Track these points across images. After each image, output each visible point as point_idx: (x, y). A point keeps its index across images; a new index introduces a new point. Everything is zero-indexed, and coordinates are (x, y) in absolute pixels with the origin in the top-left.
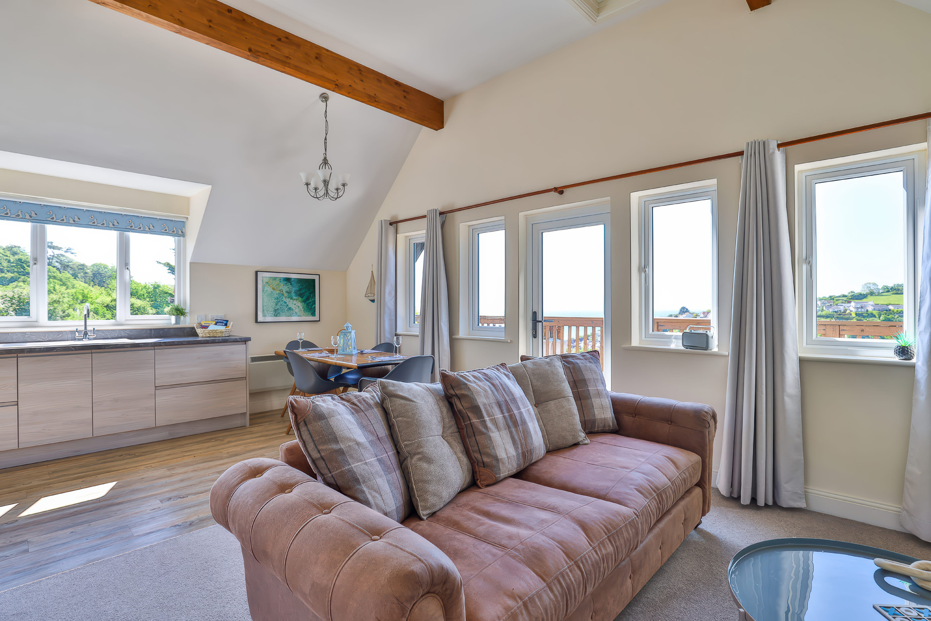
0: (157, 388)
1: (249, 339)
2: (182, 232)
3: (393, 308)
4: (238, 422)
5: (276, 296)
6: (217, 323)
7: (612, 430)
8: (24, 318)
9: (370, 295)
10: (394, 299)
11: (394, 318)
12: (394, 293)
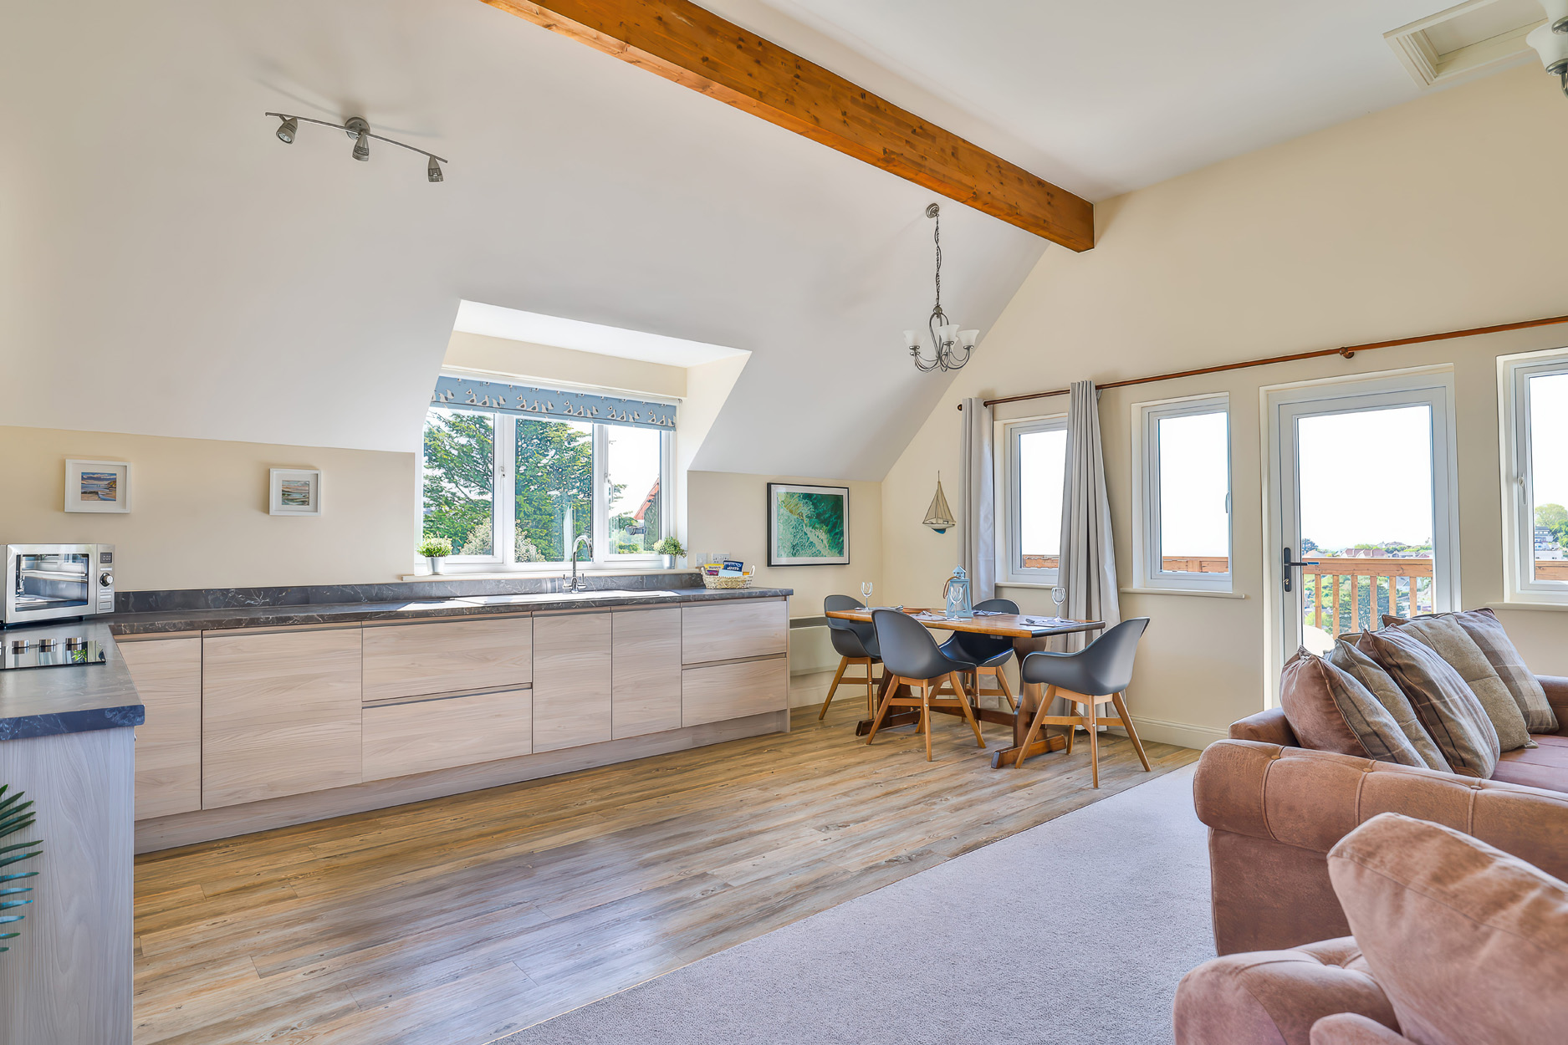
0: (684, 667)
1: (790, 593)
2: (672, 423)
3: (990, 541)
4: (772, 726)
5: (793, 523)
6: (728, 566)
7: (1551, 729)
8: (487, 558)
9: (934, 521)
10: (992, 528)
11: (992, 559)
12: (992, 518)
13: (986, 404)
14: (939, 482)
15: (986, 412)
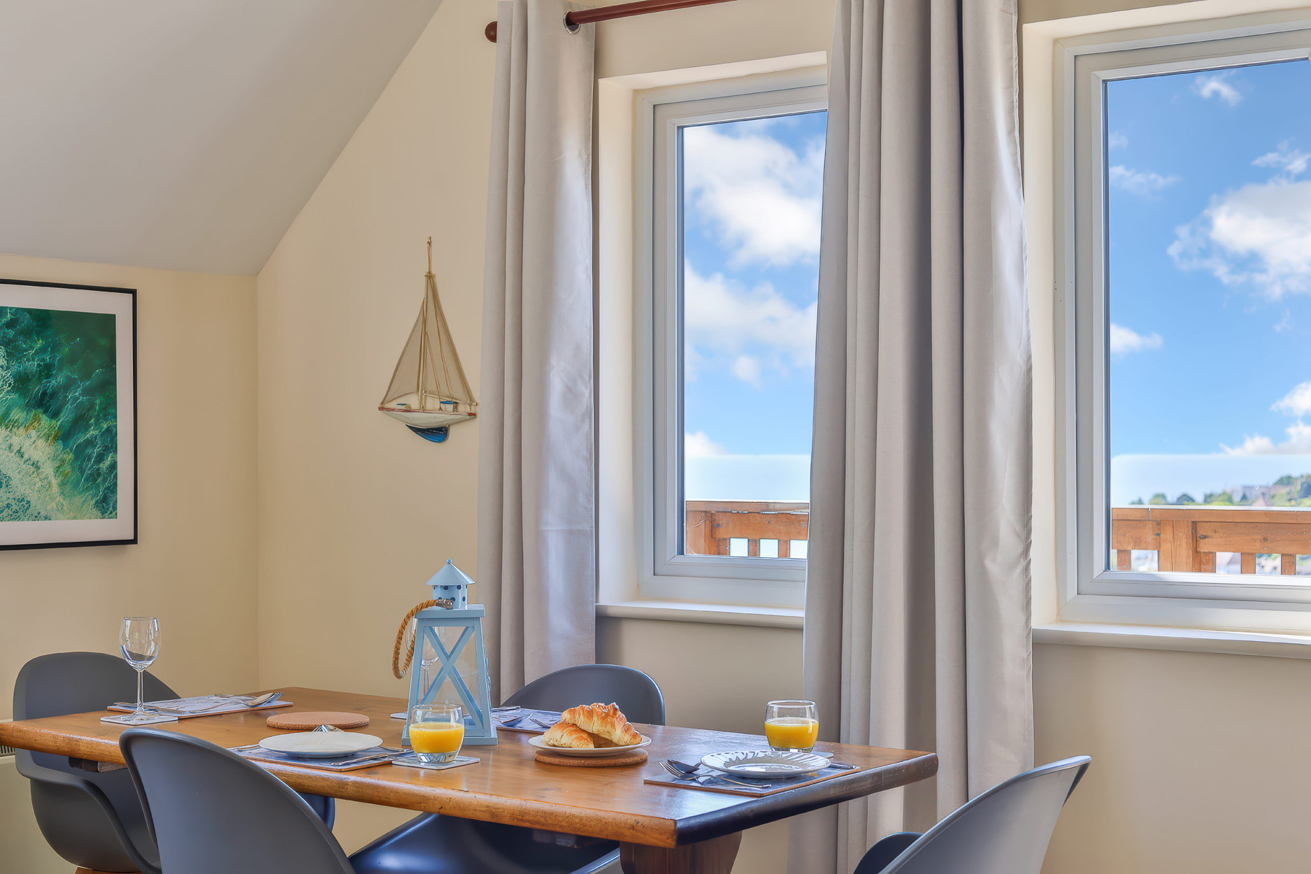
9: (414, 401)
10: (587, 427)
11: (589, 527)
12: (586, 392)
13: (572, 21)
14: (430, 277)
15: (574, 46)
